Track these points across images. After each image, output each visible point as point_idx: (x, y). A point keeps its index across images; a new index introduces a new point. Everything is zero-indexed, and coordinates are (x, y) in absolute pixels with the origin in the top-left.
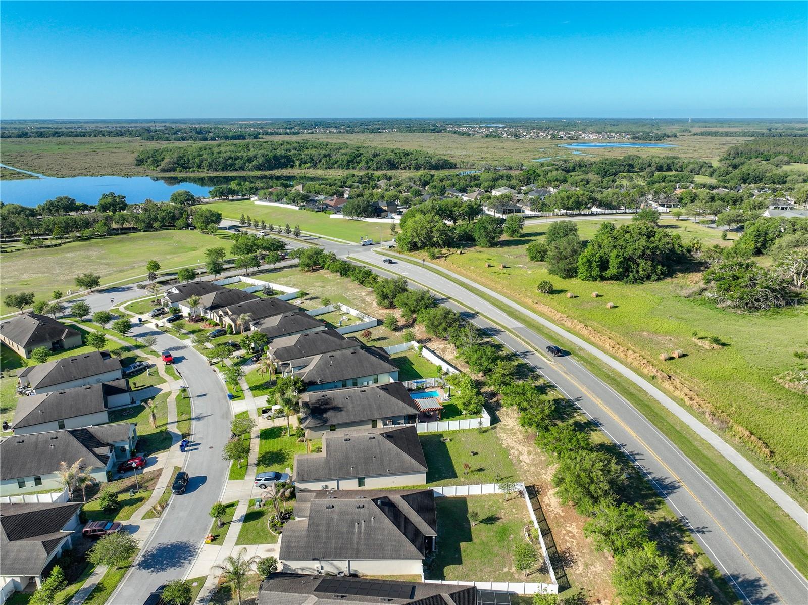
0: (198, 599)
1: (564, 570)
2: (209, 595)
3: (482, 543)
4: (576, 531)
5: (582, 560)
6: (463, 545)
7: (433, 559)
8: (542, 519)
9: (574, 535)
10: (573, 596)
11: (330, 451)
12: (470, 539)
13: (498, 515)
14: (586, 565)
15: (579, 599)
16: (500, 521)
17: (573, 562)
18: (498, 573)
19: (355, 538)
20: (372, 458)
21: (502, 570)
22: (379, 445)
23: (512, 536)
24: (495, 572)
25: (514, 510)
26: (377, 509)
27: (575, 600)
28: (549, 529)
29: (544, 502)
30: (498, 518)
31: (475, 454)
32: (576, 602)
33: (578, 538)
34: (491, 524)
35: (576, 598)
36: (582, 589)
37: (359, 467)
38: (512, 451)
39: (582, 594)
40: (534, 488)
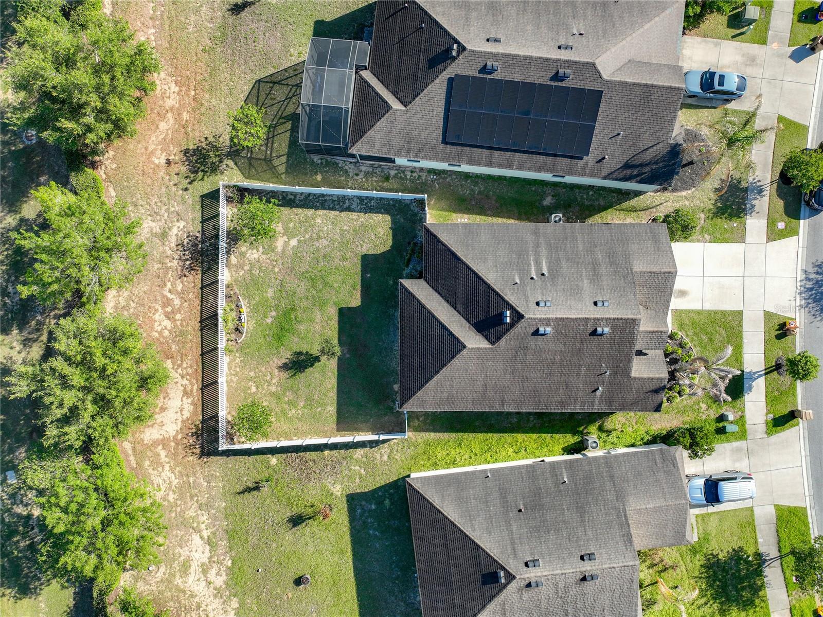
0: (766, 193)
1: (203, 231)
2: (754, 202)
3: (322, 305)
4: (157, 317)
5: (167, 248)
6: (355, 301)
7: (407, 266)
8: (208, 354)
9: (164, 306)
10: (202, 179)
11: (621, 526)
12: (344, 314)
13: (285, 375)
14: (164, 235)
15: (196, 172)
16: (284, 361)
17: (183, 246)
18: (307, 236)
19: (544, 252)
20: (526, 508)
21: (299, 241)
22: (513, 543)
23: (269, 320)
24: (311, 238)
25: (254, 389)
26: (510, 298)
27: (202, 171)
28: (202, 329)
29: (193, 404)
30: (285, 367)
31: (299, 581)
32: (203, 168)
33: (159, 298)
34: (300, 353)
35: (200, 174)
36: (186, 189)
37: (550, 482)
38: (220, 581)
39: (188, 180)
40: (202, 448)
